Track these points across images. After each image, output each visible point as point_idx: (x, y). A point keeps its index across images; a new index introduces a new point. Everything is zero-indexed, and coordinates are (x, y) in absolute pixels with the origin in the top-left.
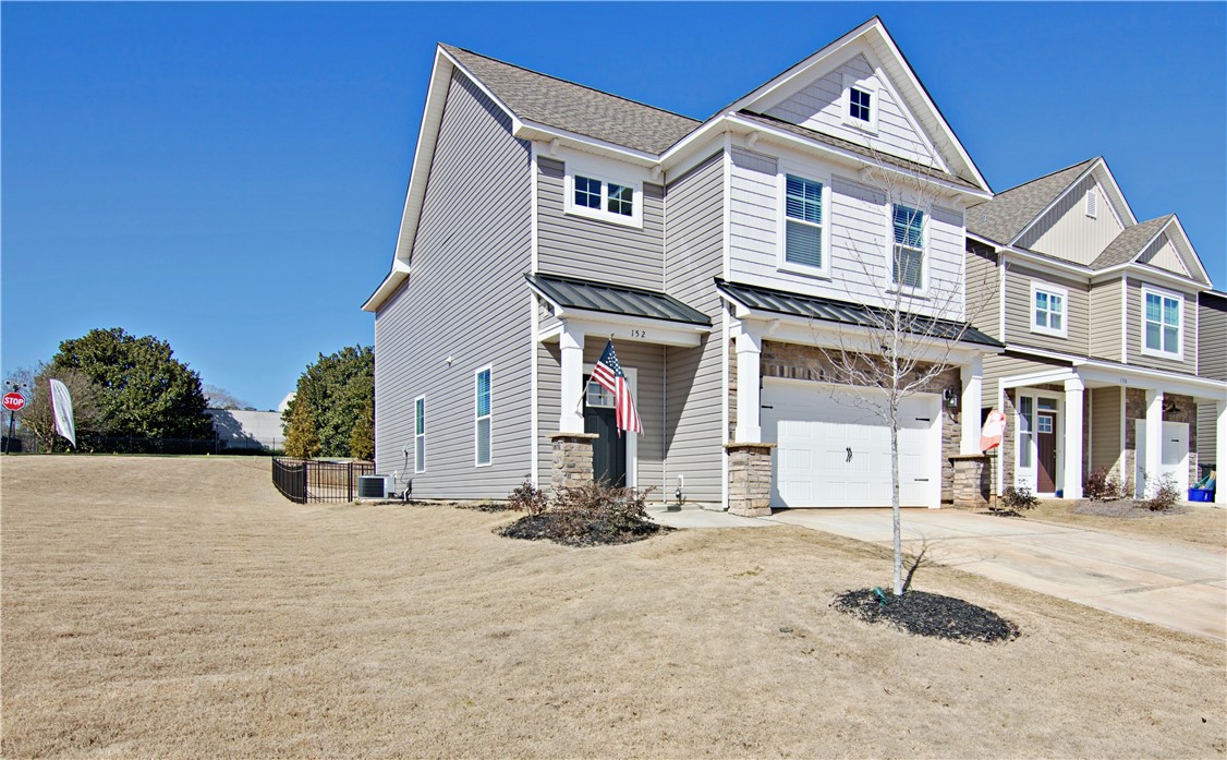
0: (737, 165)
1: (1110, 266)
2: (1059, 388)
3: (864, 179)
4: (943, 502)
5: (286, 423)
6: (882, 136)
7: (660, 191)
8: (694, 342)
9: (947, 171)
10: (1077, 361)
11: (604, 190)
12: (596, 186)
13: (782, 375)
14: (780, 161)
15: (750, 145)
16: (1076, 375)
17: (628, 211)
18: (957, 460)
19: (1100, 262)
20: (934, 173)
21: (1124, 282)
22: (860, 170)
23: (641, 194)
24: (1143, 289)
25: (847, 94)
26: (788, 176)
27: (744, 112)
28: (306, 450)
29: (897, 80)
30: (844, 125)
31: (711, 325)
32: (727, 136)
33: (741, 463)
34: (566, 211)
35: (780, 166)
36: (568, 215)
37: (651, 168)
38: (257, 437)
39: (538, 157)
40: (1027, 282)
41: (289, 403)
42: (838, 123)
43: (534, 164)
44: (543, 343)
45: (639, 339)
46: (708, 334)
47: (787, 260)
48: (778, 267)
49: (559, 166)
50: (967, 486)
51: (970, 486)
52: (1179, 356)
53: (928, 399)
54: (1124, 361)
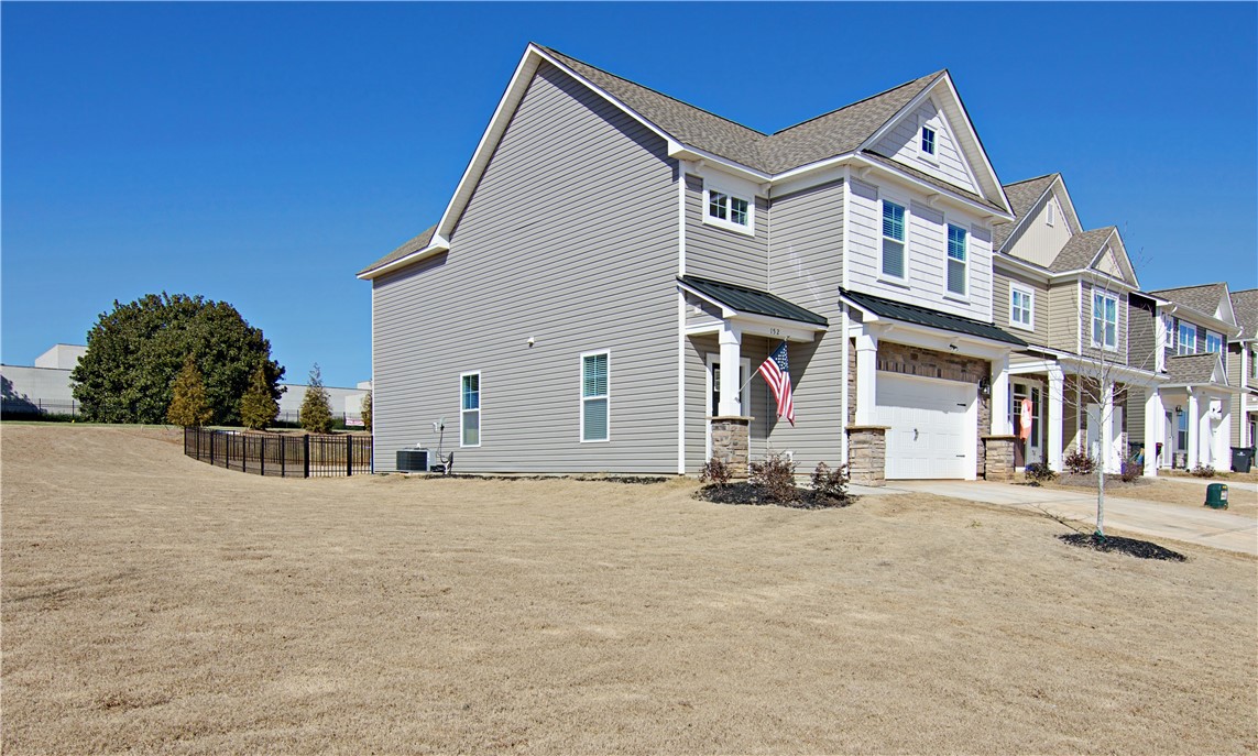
0: (853, 193)
1: (1068, 270)
2: (1044, 378)
3: (932, 204)
4: (978, 474)
5: (76, 383)
6: (942, 167)
7: (764, 203)
8: (810, 338)
9: (982, 196)
10: (1060, 356)
11: (729, 202)
12: (723, 199)
14: (880, 190)
15: (863, 177)
16: (1059, 367)
17: (744, 221)
18: (989, 439)
19: (1056, 265)
20: (973, 197)
21: (1079, 284)
22: (930, 196)
23: (753, 206)
24: (1092, 290)
25: (920, 131)
26: (884, 201)
27: (864, 151)
28: (197, 419)
29: (953, 120)
30: (919, 158)
31: (828, 326)
32: (847, 169)
33: (864, 442)
34: (704, 222)
35: (879, 194)
36: (705, 224)
37: (761, 184)
38: (33, 399)
39: (686, 174)
40: (1006, 283)
41: (80, 359)
42: (915, 156)
43: (682, 180)
44: (689, 336)
45: (775, 336)
46: (825, 332)
47: (884, 272)
48: (878, 278)
49: (698, 182)
50: (998, 461)
51: (1002, 461)
52: (1114, 348)
53: (965, 388)
54: (1080, 353)
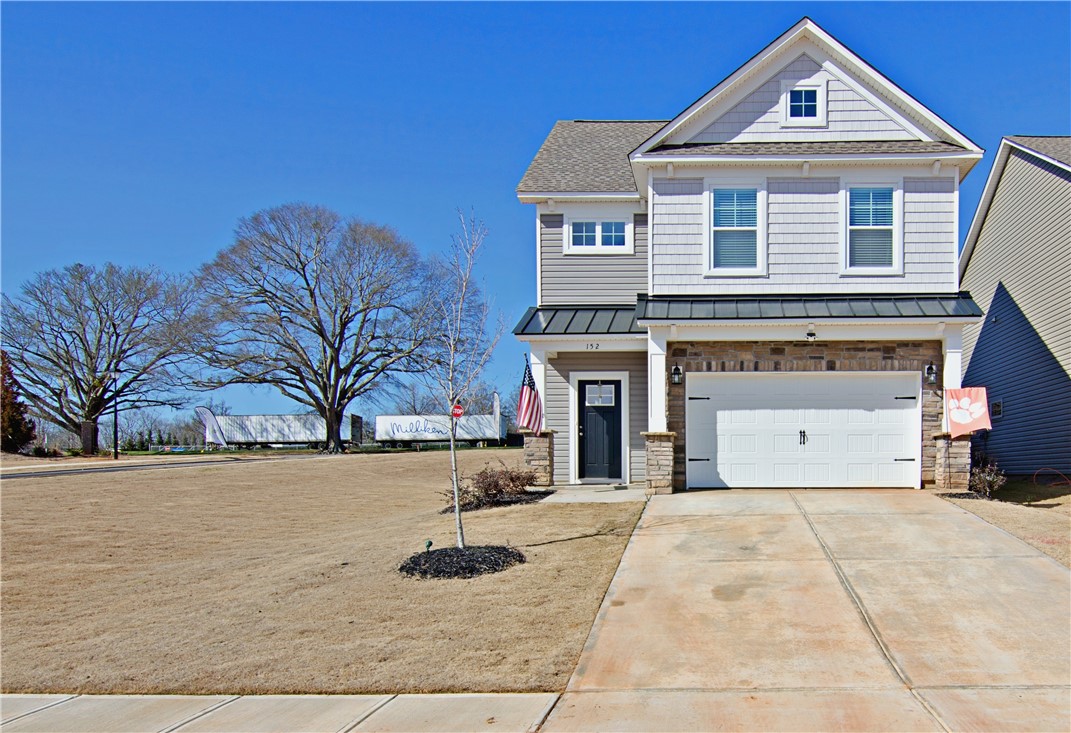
0: (660, 194)
3: (809, 174)
4: (924, 482)
6: (834, 127)
9: (925, 138)
11: (599, 229)
12: (591, 227)
13: (709, 369)
14: (705, 180)
15: (669, 174)
17: (621, 242)
18: (941, 437)
23: (632, 225)
25: (786, 97)
26: (717, 191)
29: (848, 66)
30: (784, 128)
32: (650, 172)
34: (565, 253)
35: (707, 185)
36: (566, 255)
37: (639, 202)
39: (540, 215)
42: (778, 127)
43: (538, 222)
45: (594, 350)
47: (716, 266)
48: (704, 274)
49: (558, 219)
